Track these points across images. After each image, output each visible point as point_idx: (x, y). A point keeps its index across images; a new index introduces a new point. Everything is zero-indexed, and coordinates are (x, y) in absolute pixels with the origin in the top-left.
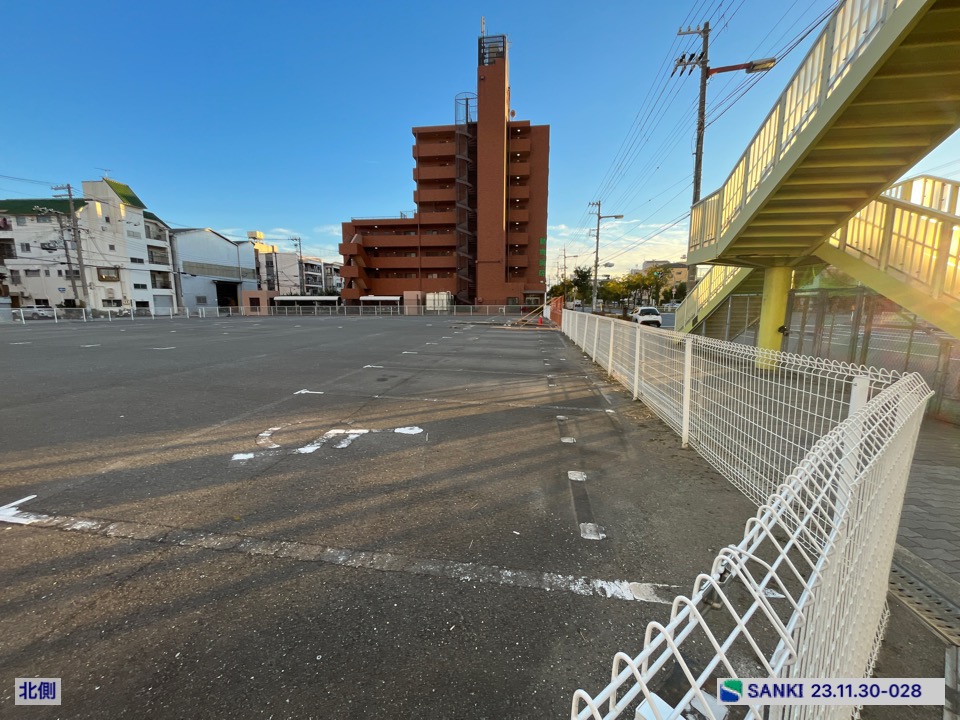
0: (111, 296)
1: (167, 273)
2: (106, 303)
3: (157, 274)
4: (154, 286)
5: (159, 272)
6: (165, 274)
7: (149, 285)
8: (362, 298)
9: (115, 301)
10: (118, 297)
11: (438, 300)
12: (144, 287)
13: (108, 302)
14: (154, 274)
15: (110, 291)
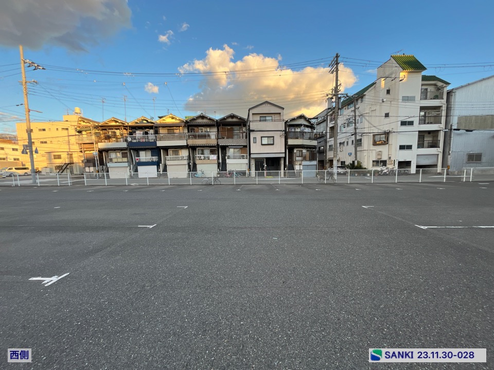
0: (379, 157)
1: (437, 131)
2: (375, 163)
3: (426, 135)
4: (421, 145)
5: (429, 132)
6: (435, 133)
7: (415, 146)
9: (381, 161)
10: (384, 158)
12: (409, 147)
13: (376, 163)
14: (422, 134)
15: (380, 153)
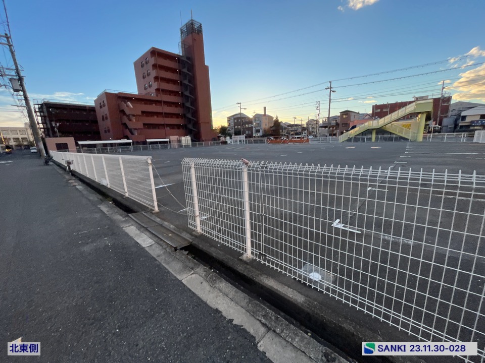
8: (148, 140)
11: (186, 140)
